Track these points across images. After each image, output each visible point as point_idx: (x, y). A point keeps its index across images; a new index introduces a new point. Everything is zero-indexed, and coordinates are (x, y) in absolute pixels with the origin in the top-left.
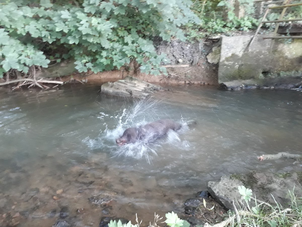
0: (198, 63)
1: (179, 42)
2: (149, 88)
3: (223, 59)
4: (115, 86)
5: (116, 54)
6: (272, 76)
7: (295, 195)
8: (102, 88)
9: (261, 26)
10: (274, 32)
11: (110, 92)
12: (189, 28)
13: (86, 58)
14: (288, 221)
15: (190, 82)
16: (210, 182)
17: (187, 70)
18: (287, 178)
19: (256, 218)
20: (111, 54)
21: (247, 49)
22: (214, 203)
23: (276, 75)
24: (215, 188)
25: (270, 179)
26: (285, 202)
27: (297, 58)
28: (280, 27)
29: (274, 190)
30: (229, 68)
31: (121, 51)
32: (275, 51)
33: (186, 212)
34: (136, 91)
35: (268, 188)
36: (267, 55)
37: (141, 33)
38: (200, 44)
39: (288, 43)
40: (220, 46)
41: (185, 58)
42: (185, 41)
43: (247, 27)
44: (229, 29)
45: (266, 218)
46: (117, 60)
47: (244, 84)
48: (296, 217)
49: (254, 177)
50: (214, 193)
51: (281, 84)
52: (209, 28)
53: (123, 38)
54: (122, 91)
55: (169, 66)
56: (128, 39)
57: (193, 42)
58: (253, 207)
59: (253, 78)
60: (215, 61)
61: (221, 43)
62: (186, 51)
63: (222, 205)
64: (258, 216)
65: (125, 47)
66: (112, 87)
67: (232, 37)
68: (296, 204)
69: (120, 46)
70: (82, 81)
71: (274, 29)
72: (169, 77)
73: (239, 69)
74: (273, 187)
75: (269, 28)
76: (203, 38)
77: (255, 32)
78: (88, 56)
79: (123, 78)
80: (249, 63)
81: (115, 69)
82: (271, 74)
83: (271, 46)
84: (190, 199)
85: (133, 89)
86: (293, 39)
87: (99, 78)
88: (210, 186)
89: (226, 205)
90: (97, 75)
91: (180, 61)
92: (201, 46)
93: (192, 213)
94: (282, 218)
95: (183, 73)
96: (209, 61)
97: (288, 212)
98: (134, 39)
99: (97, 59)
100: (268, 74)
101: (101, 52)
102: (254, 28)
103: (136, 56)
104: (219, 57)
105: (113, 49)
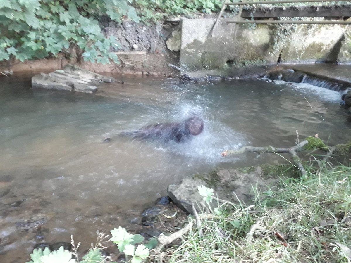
0: (156, 50)
1: (133, 23)
2: (97, 80)
3: (184, 45)
4: (51, 77)
5: (49, 35)
6: (238, 65)
7: (259, 190)
8: (33, 81)
9: (224, 8)
10: (237, 16)
11: (44, 85)
12: (143, 7)
13: (7, 40)
14: (251, 219)
15: (149, 73)
16: (170, 186)
17: (144, 59)
18: (251, 173)
19: (218, 220)
20: (43, 36)
21: (210, 34)
22: (175, 210)
23: (241, 64)
24: (176, 191)
25: (234, 176)
26: (248, 199)
27: (261, 45)
28: (244, 10)
29: (239, 187)
30: (191, 56)
31: (56, 32)
32: (239, 37)
33: (144, 223)
34: (80, 83)
35: (232, 186)
36: (232, 41)
37: (84, 11)
38: (157, 27)
39: (252, 29)
40: (180, 30)
41: (141, 44)
42: (138, 22)
43: (209, 8)
44: (190, 10)
45: (229, 218)
46: (51, 44)
47: (208, 75)
48: (259, 213)
49: (217, 176)
50: (175, 197)
51: (246, 75)
52: (167, 7)
53: (57, 14)
54: (62, 84)
55: (122, 53)
56: (65, 16)
57: (149, 24)
58: (215, 208)
59: (217, 67)
60: (176, 49)
61: (181, 26)
62: (142, 34)
63: (184, 210)
64: (220, 217)
65: (61, 27)
66: (46, 79)
67: (193, 20)
68: (259, 200)
69: (54, 26)
70: (4, 72)
71: (238, 12)
72: (122, 66)
73: (202, 58)
74: (238, 183)
75: (232, 10)
76: (161, 20)
77: (218, 15)
78: (9, 38)
79: (62, 68)
80: (213, 51)
81: (50, 57)
82: (236, 64)
83: (235, 32)
84: (148, 208)
85: (75, 81)
86: (257, 24)
87: (29, 69)
88: (171, 190)
89: (189, 209)
90: (25, 65)
91: (135, 46)
92: (159, 29)
93: (150, 224)
94: (245, 216)
95: (139, 62)
96: (169, 47)
97: (252, 209)
98: (73, 17)
99: (23, 42)
100: (233, 63)
101: (28, 33)
102: (217, 10)
103: (76, 39)
104: (180, 43)
105: (44, 29)
